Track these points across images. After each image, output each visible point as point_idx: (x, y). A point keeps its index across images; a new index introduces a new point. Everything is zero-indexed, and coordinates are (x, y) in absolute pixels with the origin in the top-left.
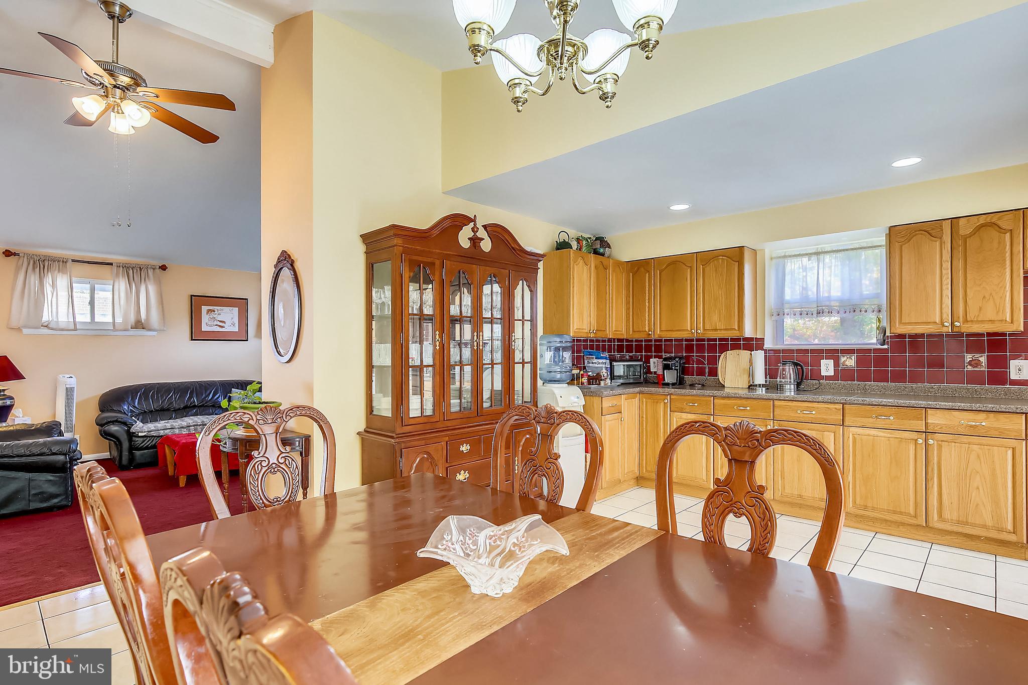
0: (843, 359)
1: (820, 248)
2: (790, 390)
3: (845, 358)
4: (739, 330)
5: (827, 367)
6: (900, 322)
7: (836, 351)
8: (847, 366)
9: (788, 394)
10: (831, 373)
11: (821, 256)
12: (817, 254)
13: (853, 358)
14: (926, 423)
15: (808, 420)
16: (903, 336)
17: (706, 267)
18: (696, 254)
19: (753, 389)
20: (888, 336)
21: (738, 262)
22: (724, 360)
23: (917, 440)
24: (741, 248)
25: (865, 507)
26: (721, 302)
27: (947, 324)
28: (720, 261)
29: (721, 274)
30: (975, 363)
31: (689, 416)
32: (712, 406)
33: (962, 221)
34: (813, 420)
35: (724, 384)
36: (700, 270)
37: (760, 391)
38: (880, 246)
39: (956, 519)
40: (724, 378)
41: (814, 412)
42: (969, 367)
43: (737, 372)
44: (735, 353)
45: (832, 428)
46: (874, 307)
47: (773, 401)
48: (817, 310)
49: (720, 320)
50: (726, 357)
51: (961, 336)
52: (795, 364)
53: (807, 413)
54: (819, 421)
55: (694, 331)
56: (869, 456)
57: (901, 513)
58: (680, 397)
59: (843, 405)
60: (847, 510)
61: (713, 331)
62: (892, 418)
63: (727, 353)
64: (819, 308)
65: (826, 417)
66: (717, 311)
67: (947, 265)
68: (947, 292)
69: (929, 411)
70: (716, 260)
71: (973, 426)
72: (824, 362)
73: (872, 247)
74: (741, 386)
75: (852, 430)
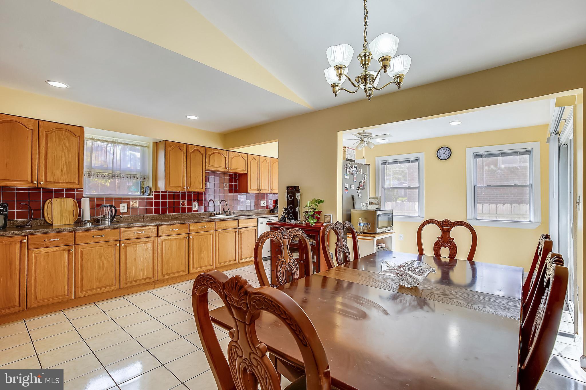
0: (132, 203)
1: (115, 139)
2: (108, 222)
3: (134, 202)
4: (79, 184)
5: (124, 208)
6: (169, 186)
7: (129, 199)
8: (134, 207)
9: (107, 225)
10: (126, 211)
11: (116, 145)
12: (113, 142)
13: (137, 202)
14: (189, 230)
15: (140, 237)
16: (159, 192)
17: (49, 134)
18: (39, 121)
19: (83, 224)
20: (153, 192)
21: (79, 137)
22: (49, 205)
23: (186, 237)
24: (82, 128)
25: (167, 274)
26: (63, 163)
27: (185, 188)
28: (64, 132)
29: (64, 142)
30: (183, 204)
31: (51, 249)
32: (73, 239)
33: (190, 146)
34: (143, 236)
35: (51, 223)
36: (43, 135)
37: (89, 225)
38: (145, 146)
39: (197, 267)
40: (51, 218)
41: (144, 232)
42: (181, 206)
43: (63, 213)
44: (60, 199)
45: (152, 239)
46: (142, 176)
47: (120, 228)
48: (112, 175)
49: (62, 175)
50: (52, 203)
51: (179, 192)
52: (111, 206)
53: (140, 232)
54: (146, 236)
55: (35, 182)
56: (169, 249)
57: (180, 271)
58: (40, 236)
59: (157, 226)
60: (159, 279)
61: (55, 183)
62: (178, 229)
63: (52, 200)
64: (113, 174)
65: (150, 233)
66: (59, 169)
67: (185, 163)
68: (185, 174)
69: (190, 224)
70: (59, 130)
71: (202, 228)
72: (122, 205)
73: (141, 146)
74: (67, 223)
75: (162, 238)
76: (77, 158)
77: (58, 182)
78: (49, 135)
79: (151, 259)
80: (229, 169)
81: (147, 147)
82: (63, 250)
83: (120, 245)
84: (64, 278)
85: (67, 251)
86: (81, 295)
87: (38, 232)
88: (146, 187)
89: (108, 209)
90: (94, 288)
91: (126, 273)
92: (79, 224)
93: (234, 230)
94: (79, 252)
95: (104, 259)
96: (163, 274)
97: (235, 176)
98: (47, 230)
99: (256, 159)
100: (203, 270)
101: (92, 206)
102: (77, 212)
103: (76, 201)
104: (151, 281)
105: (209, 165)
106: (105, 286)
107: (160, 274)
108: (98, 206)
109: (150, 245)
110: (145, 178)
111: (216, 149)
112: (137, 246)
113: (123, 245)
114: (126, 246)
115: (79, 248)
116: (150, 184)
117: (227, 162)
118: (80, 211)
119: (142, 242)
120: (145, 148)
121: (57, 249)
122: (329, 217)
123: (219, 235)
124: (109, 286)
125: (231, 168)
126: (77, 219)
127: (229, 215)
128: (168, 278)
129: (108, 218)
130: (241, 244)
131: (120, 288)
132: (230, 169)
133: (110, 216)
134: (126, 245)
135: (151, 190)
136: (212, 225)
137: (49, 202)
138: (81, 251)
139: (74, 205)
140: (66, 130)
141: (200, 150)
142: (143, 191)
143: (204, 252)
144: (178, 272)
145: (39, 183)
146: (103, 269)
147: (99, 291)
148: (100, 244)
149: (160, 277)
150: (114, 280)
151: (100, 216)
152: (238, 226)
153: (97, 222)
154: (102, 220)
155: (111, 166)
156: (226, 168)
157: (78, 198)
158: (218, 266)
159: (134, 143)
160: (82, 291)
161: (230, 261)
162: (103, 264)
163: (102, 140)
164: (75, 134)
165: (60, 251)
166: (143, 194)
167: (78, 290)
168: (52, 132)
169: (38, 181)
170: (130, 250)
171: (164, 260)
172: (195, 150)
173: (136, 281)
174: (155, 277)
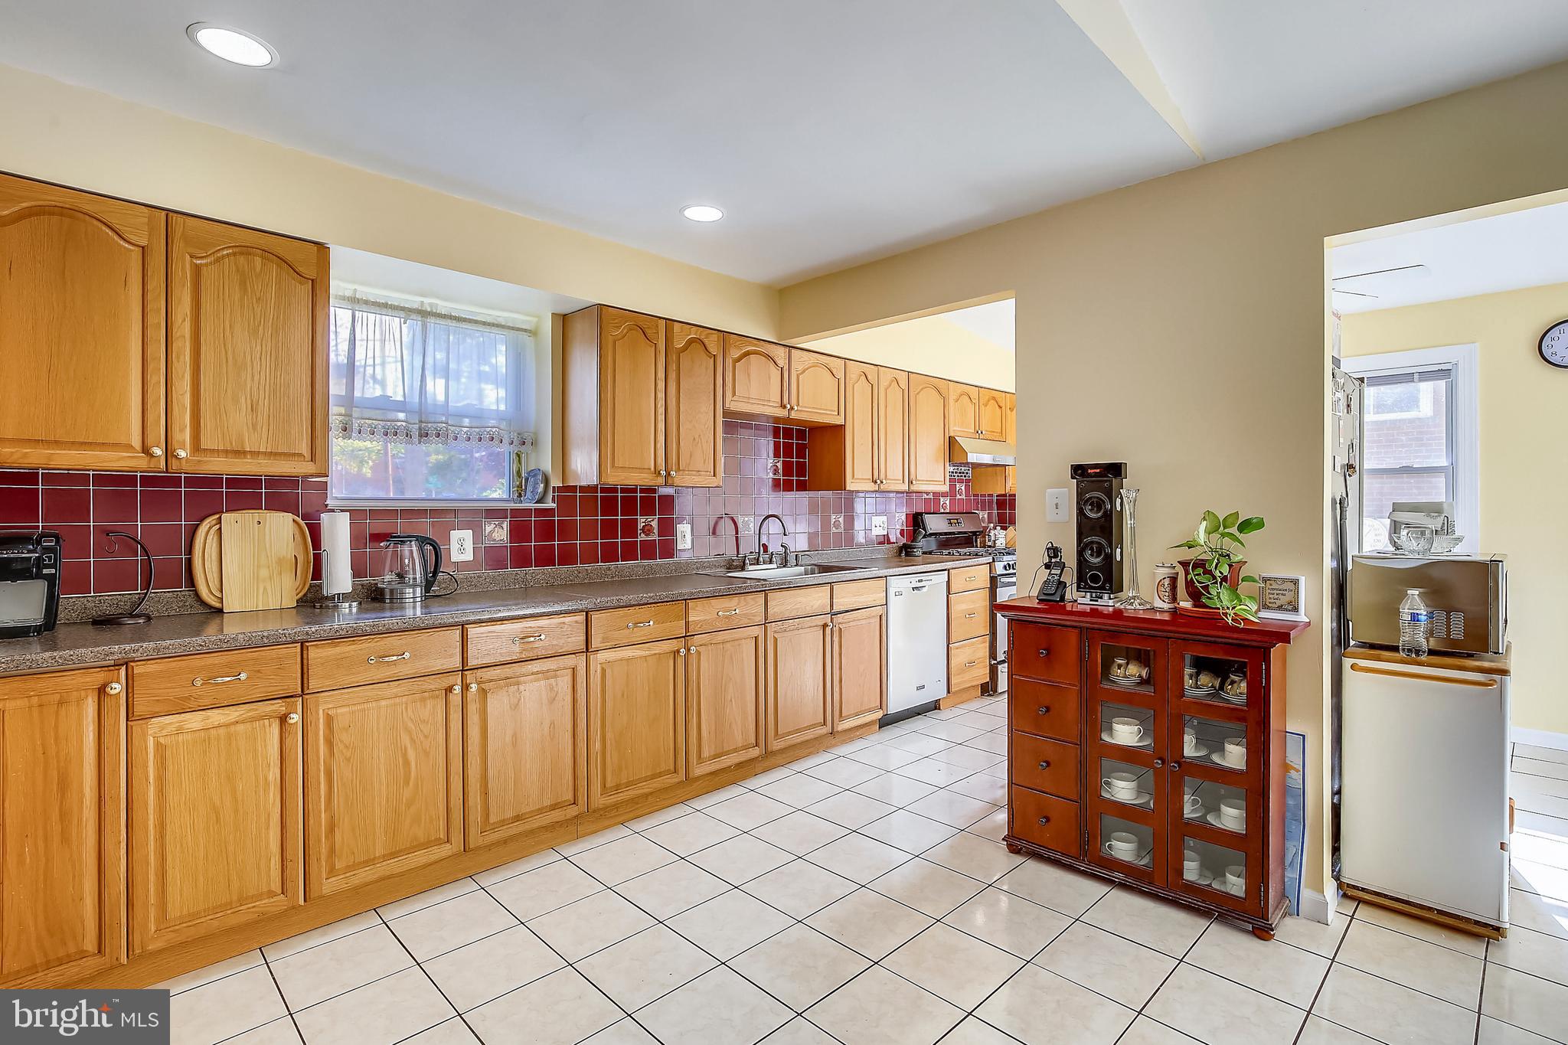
0: (487, 529)
1: (428, 302)
2: (412, 602)
3: (493, 526)
4: (313, 459)
5: (461, 547)
6: (613, 466)
7: (478, 512)
8: (494, 540)
9: (409, 612)
10: (469, 555)
11: (431, 322)
12: (423, 313)
13: (505, 526)
14: (687, 623)
15: (531, 655)
16: (573, 488)
17: (206, 265)
18: (167, 215)
19: (327, 607)
20: (554, 487)
21: (312, 280)
22: (210, 537)
23: (678, 651)
24: (322, 248)
25: (617, 787)
26: (256, 378)
27: (663, 473)
28: (258, 261)
29: (258, 300)
30: (647, 530)
31: (216, 717)
32: (300, 671)
33: (677, 327)
34: (540, 653)
35: (218, 605)
36: (183, 268)
37: (348, 610)
38: (525, 330)
39: (712, 754)
40: (219, 586)
41: (543, 637)
42: (642, 535)
43: (259, 566)
44: (248, 517)
45: (570, 661)
46: (514, 435)
47: (463, 625)
48: (420, 429)
49: (254, 426)
50: (220, 528)
51: (634, 490)
52: (423, 541)
53: (532, 639)
54: (550, 652)
55: (158, 451)
56: (623, 695)
57: (660, 775)
58: (173, 664)
59: (587, 613)
60: (594, 805)
61: (230, 455)
62: (651, 623)
63: (219, 521)
64: (423, 425)
65: (562, 641)
66: (243, 398)
67: (661, 385)
68: (661, 426)
69: (691, 604)
70: (241, 254)
71: (727, 617)
72: (455, 535)
73: (513, 328)
74: (273, 604)
75: (602, 656)
76: (306, 365)
77: (240, 453)
78: (204, 271)
79: (568, 736)
80: (792, 408)
81: (533, 333)
82: (261, 718)
83: (465, 687)
84: (268, 828)
85: (277, 721)
86: (328, 886)
87: (167, 651)
88: (529, 473)
89: (411, 552)
90: (374, 859)
91: (485, 793)
92: (314, 607)
93: (820, 620)
94: (321, 721)
95: (409, 746)
96: (605, 787)
97: (801, 434)
98: (200, 642)
99: (869, 377)
100: (729, 764)
101: (356, 540)
102: (308, 562)
103: (302, 523)
104: (568, 817)
105: (734, 394)
106: (415, 847)
107: (597, 787)
108: (377, 538)
109: (564, 683)
110: (525, 442)
111: (755, 342)
112: (522, 688)
113: (474, 687)
114: (483, 693)
115: (323, 706)
116: (545, 461)
117: (786, 384)
118: (318, 559)
119: (538, 673)
120: (524, 336)
121: (237, 714)
122: (1291, 586)
123: (776, 640)
124: (427, 845)
125: (798, 405)
126: (309, 589)
127: (784, 566)
128: (622, 802)
129: (414, 586)
130: (841, 668)
131: (467, 849)
132: (796, 408)
133: (418, 576)
134: (483, 686)
135: (546, 481)
136: (752, 606)
137: (210, 528)
138: (329, 720)
139: (298, 536)
140: (267, 253)
141: (706, 341)
142: (518, 487)
143: (731, 700)
144: (653, 777)
145: (169, 453)
146: (407, 782)
147: (395, 866)
148: (394, 689)
149: (599, 800)
150: (442, 824)
151: (387, 578)
152: (832, 606)
153: (374, 600)
154: (392, 591)
155: (417, 400)
156: (785, 407)
157: (309, 510)
158: (775, 748)
159: (489, 320)
160: (332, 872)
161: (809, 728)
162: (407, 763)
163: (387, 304)
164: (300, 269)
165: (253, 720)
166: (520, 495)
167: (320, 869)
168: (218, 260)
169: (169, 448)
170: (497, 703)
171: (609, 735)
172: (691, 342)
173: (517, 818)
174: (580, 801)
